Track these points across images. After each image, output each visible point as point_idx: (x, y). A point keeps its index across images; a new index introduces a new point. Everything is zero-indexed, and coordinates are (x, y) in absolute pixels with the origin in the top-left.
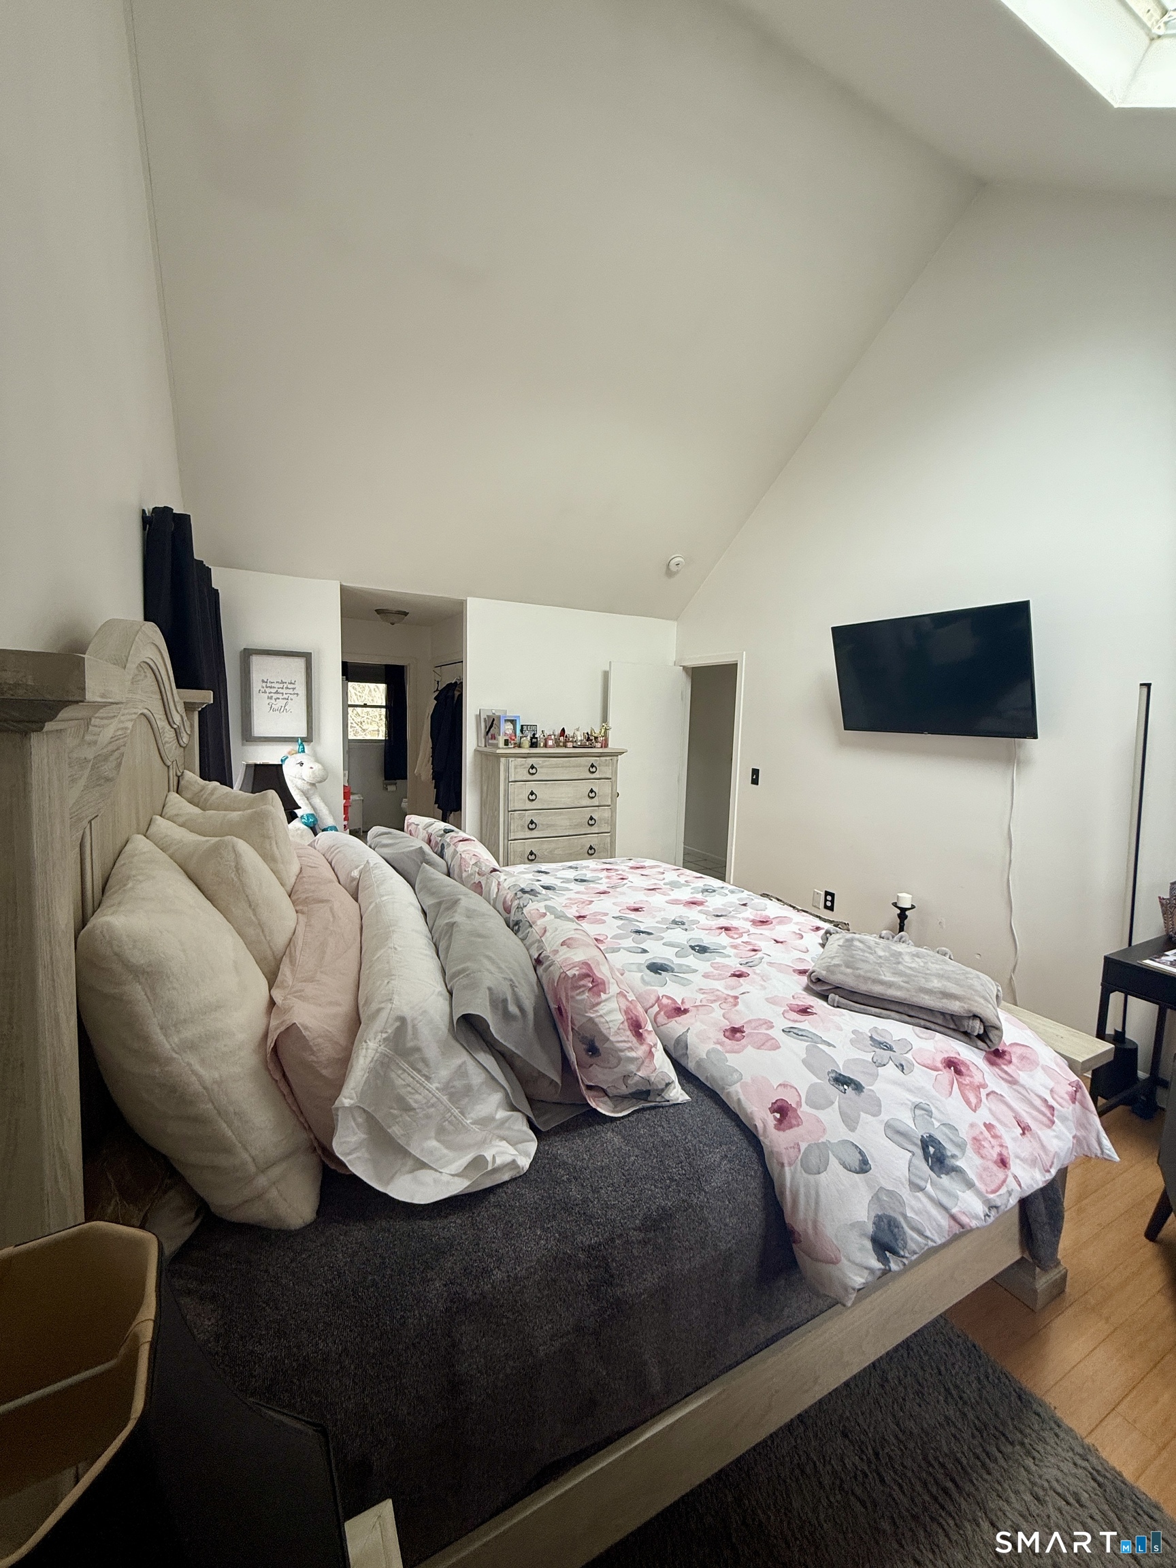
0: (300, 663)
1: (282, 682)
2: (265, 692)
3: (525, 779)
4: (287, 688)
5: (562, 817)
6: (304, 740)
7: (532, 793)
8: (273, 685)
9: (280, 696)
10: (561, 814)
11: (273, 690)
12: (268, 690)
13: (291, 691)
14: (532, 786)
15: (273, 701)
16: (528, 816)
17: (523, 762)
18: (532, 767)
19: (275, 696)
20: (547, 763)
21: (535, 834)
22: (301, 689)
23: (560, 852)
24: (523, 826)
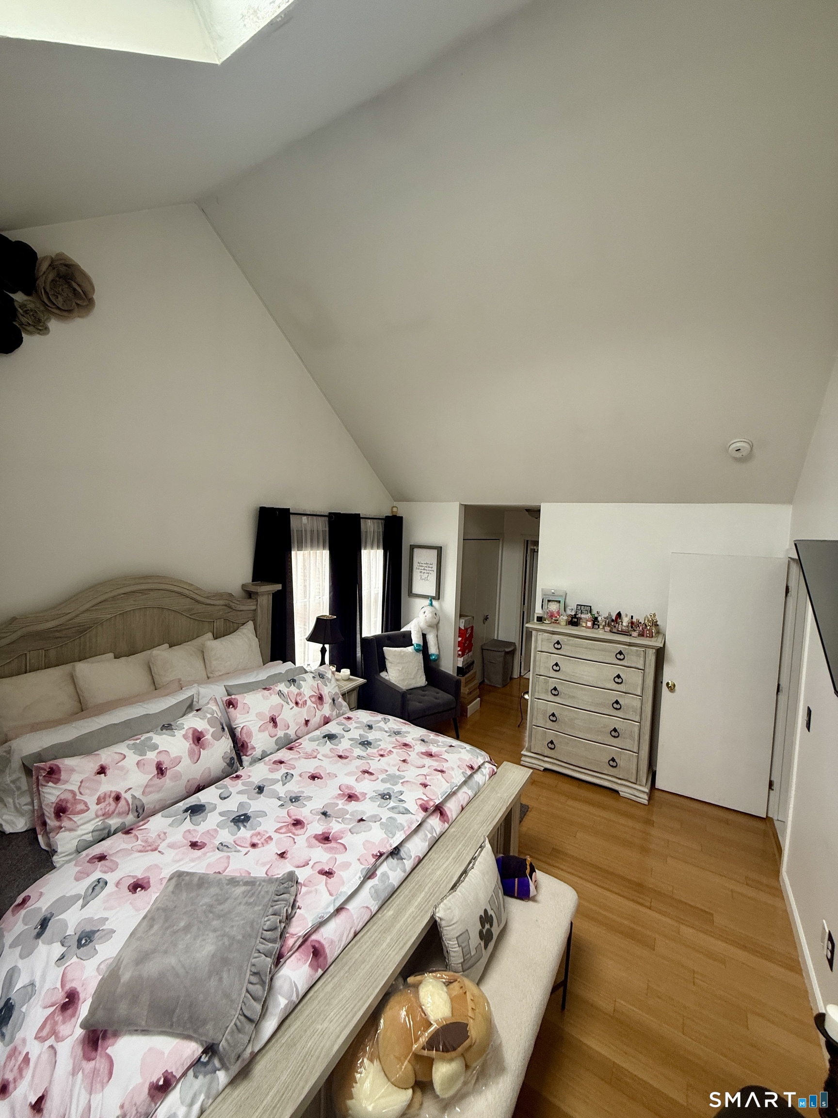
0: (434, 553)
1: (427, 564)
2: (419, 569)
3: (550, 651)
4: (429, 567)
5: (584, 692)
6: (433, 598)
7: (557, 665)
8: (423, 565)
9: (425, 571)
10: (582, 689)
11: (423, 568)
12: (420, 568)
13: (430, 569)
14: (555, 658)
15: (422, 574)
16: (552, 683)
17: (549, 638)
18: (558, 643)
19: (423, 571)
20: (571, 642)
21: (557, 699)
22: (435, 568)
23: (580, 724)
24: (547, 690)
